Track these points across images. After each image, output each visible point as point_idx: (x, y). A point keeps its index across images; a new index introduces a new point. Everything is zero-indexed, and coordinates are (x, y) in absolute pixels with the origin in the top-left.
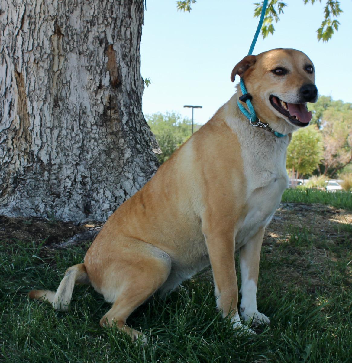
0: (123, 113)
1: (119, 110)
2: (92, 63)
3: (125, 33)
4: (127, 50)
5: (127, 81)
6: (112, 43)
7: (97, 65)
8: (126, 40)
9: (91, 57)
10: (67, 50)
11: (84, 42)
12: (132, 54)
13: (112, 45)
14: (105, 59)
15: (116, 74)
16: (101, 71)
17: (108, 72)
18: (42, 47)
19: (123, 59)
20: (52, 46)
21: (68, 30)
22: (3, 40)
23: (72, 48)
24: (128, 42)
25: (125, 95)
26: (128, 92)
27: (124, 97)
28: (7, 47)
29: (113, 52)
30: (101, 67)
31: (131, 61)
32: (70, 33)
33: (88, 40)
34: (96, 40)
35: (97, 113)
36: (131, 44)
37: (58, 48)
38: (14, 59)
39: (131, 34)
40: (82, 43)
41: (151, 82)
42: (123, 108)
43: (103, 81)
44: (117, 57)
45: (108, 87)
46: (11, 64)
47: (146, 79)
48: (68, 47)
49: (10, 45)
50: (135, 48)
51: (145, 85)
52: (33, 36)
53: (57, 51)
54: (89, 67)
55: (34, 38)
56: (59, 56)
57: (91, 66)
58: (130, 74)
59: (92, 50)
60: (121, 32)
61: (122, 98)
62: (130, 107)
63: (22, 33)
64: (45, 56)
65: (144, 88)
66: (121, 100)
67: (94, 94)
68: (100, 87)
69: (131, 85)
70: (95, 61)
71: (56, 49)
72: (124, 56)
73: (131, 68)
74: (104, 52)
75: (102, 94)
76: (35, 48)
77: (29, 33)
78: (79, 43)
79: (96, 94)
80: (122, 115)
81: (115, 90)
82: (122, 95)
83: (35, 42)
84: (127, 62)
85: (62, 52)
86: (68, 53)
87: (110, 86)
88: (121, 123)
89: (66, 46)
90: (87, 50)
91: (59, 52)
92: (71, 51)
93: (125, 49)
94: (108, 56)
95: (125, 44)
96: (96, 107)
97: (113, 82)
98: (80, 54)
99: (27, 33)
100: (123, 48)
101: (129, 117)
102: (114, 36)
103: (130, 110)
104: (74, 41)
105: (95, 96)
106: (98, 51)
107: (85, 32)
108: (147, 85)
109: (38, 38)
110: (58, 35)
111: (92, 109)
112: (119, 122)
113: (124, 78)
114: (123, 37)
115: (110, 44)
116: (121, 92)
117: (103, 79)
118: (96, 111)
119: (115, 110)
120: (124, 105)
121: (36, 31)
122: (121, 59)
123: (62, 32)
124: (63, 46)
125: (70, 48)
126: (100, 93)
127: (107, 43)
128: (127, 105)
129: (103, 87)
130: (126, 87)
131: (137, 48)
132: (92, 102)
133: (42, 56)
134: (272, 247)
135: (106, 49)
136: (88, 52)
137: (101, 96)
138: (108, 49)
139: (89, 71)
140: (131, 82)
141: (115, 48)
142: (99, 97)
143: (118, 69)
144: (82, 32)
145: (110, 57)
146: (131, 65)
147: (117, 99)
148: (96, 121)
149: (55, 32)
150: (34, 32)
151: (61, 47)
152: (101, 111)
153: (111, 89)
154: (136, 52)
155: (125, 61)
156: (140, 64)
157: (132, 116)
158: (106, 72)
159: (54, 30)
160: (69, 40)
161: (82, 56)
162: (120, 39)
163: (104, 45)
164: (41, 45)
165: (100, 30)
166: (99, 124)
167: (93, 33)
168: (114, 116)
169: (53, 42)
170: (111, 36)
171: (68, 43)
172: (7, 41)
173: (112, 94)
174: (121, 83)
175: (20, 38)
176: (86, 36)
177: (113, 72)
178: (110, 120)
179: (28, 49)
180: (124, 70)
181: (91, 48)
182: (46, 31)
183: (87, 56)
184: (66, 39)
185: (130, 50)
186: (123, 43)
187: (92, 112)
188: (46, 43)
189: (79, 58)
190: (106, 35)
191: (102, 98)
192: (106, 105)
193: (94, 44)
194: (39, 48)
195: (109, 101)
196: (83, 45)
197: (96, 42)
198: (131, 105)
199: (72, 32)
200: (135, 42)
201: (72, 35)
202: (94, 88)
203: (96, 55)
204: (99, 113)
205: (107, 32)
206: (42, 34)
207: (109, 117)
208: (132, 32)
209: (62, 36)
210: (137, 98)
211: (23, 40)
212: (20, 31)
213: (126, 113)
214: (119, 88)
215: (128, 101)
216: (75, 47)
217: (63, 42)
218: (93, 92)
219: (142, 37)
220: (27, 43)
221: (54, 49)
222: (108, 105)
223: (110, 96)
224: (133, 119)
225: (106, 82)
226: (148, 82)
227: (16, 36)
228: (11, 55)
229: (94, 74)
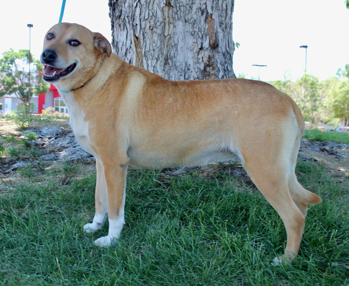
0: (219, 69)
1: (216, 67)
2: (195, 30)
3: (222, 5)
4: (223, 19)
5: (222, 43)
6: (211, 13)
7: (199, 31)
8: (223, 10)
9: (194, 24)
10: (175, 19)
11: (189, 12)
12: (227, 22)
13: (211, 14)
14: (205, 26)
15: (214, 38)
16: (202, 36)
17: (208, 37)
18: (156, 17)
19: (220, 26)
20: (164, 15)
21: (177, 2)
22: (125, 11)
23: (179, 17)
24: (224, 12)
25: (221, 54)
26: (223, 53)
27: (220, 57)
28: (127, 17)
29: (212, 20)
30: (203, 32)
31: (226, 28)
32: (178, 5)
33: (192, 10)
34: (198, 10)
35: (199, 70)
36: (226, 13)
37: (168, 17)
38: (133, 26)
39: (226, 6)
40: (187, 13)
41: (240, 44)
42: (219, 66)
43: (204, 44)
44: (215, 24)
45: (207, 49)
46: (130, 30)
47: (237, 43)
48: (176, 16)
49: (130, 15)
50: (229, 17)
51: (236, 47)
52: (148, 7)
53: (167, 19)
54: (193, 33)
55: (149, 9)
56: (169, 23)
57: (195, 32)
58: (225, 38)
59: (196, 18)
60: (218, 4)
61: (219, 58)
62: (225, 64)
63: (140, 5)
64: (158, 24)
65: (234, 49)
66: (217, 59)
67: (196, 54)
68: (201, 49)
69: (226, 47)
70: (198, 28)
71: (167, 18)
72: (221, 23)
73: (226, 34)
74: (205, 20)
75: (203, 54)
76: (150, 17)
77: (145, 5)
78: (185, 13)
79: (198, 54)
80: (219, 71)
81: (213, 50)
82: (219, 55)
83: (150, 12)
84: (223, 28)
85: (171, 20)
86: (176, 21)
87: (209, 48)
88: (217, 77)
89: (175, 16)
90: (191, 18)
91: (169, 20)
92: (179, 19)
93: (222, 17)
94: (208, 24)
95: (222, 14)
96: (198, 64)
97: (212, 45)
98: (185, 22)
99: (144, 5)
100: (220, 17)
101: (224, 73)
102: (213, 7)
103: (224, 67)
104: (181, 11)
105: (198, 56)
106: (200, 20)
107: (190, 4)
108: (237, 47)
109: (152, 9)
110: (168, 7)
111: (194, 66)
112: (216, 77)
113: (220, 41)
114: (220, 8)
115: (209, 14)
116: (218, 52)
117: (204, 42)
118: (198, 68)
119: (213, 67)
120: (220, 63)
121: (151, 4)
122: (218, 26)
123: (172, 5)
124: (172, 15)
125: (178, 17)
126: (202, 53)
127: (208, 13)
128: (223, 63)
129: (204, 49)
130: (221, 48)
131: (231, 17)
132: (195, 61)
133: (156, 24)
134: (342, 179)
135: (206, 18)
136: (192, 20)
137: (202, 56)
138: (208, 17)
139: (193, 36)
140: (226, 45)
141: (214, 17)
142: (200, 56)
143: (216, 34)
144: (187, 4)
145: (209, 25)
146: (226, 31)
147: (214, 59)
148: (198, 76)
149: (166, 5)
150: (150, 5)
151: (170, 17)
152: (202, 68)
153: (210, 50)
154: (230, 21)
155: (221, 27)
156: (232, 30)
157: (226, 72)
158: (206, 36)
159: (165, 3)
160: (177, 11)
161: (187, 23)
162: (218, 10)
163: (205, 14)
164: (155, 15)
165: (202, 3)
166: (200, 78)
167: (196, 5)
168: (212, 72)
169: (164, 12)
170: (210, 8)
171: (176, 13)
172: (128, 12)
173: (211, 54)
174: (218, 46)
175: (138, 9)
176: (191, 8)
177: (212, 36)
178: (209, 76)
179: (144, 18)
180: (221, 35)
181: (195, 17)
182: (159, 3)
183: (191, 23)
184: (175, 10)
185: (226, 19)
186: (220, 13)
187: (194, 68)
188: (159, 13)
189: (185, 25)
190: (206, 6)
191: (203, 58)
192: (206, 63)
193: (197, 14)
194: (154, 17)
195: (208, 60)
196: (188, 15)
197: (198, 13)
198: (226, 63)
199: (180, 4)
200: (229, 12)
201: (180, 6)
202: (196, 50)
203: (199, 23)
204: (200, 69)
205: (207, 4)
206: (155, 6)
207: (208, 73)
208: (227, 4)
209: (171, 8)
210: (230, 57)
211: (141, 11)
212: (139, 3)
213: (222, 69)
214: (216, 50)
215: (223, 60)
216: (182, 16)
217: (173, 13)
218: (195, 53)
219: (234, 7)
220: (144, 13)
221: (165, 17)
222: (208, 63)
223: (209, 56)
224: (227, 75)
225: (206, 45)
226: (238, 44)
227: (135, 8)
228: (131, 23)
229: (197, 38)
